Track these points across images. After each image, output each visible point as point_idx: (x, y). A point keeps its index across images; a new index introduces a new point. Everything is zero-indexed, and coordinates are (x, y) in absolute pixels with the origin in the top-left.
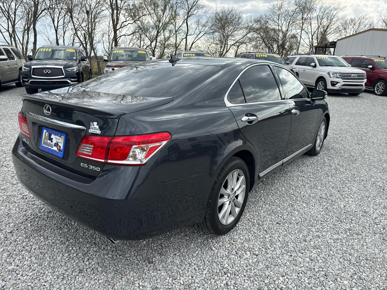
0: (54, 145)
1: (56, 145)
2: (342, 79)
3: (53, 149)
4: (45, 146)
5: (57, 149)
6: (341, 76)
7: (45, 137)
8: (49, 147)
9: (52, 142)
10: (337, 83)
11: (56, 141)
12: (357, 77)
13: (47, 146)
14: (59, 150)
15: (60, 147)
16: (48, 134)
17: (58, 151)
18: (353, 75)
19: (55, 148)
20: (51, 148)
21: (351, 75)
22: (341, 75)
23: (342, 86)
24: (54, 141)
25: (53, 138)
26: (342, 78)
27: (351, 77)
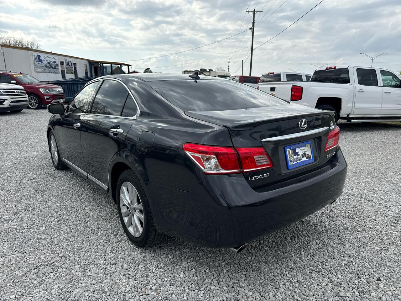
0: (301, 157)
1: (304, 155)
2: (9, 96)
3: (302, 161)
4: (293, 163)
5: (306, 158)
6: (6, 93)
7: (289, 156)
8: (297, 162)
9: (298, 155)
10: (4, 100)
11: (303, 152)
12: (20, 92)
13: (296, 162)
14: (309, 157)
15: (308, 154)
16: (291, 151)
17: (308, 159)
18: (16, 91)
19: (304, 159)
20: (300, 161)
21: (15, 91)
22: (5, 91)
23: (10, 103)
24: (301, 153)
25: (298, 152)
26: (7, 94)
27: (15, 93)
